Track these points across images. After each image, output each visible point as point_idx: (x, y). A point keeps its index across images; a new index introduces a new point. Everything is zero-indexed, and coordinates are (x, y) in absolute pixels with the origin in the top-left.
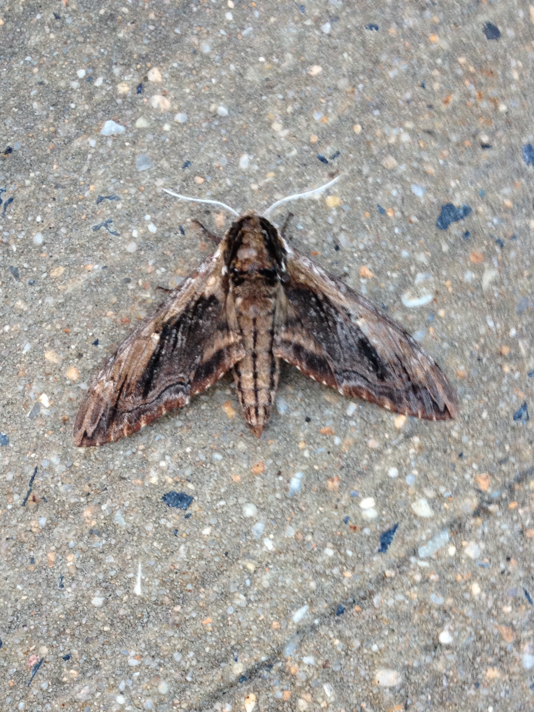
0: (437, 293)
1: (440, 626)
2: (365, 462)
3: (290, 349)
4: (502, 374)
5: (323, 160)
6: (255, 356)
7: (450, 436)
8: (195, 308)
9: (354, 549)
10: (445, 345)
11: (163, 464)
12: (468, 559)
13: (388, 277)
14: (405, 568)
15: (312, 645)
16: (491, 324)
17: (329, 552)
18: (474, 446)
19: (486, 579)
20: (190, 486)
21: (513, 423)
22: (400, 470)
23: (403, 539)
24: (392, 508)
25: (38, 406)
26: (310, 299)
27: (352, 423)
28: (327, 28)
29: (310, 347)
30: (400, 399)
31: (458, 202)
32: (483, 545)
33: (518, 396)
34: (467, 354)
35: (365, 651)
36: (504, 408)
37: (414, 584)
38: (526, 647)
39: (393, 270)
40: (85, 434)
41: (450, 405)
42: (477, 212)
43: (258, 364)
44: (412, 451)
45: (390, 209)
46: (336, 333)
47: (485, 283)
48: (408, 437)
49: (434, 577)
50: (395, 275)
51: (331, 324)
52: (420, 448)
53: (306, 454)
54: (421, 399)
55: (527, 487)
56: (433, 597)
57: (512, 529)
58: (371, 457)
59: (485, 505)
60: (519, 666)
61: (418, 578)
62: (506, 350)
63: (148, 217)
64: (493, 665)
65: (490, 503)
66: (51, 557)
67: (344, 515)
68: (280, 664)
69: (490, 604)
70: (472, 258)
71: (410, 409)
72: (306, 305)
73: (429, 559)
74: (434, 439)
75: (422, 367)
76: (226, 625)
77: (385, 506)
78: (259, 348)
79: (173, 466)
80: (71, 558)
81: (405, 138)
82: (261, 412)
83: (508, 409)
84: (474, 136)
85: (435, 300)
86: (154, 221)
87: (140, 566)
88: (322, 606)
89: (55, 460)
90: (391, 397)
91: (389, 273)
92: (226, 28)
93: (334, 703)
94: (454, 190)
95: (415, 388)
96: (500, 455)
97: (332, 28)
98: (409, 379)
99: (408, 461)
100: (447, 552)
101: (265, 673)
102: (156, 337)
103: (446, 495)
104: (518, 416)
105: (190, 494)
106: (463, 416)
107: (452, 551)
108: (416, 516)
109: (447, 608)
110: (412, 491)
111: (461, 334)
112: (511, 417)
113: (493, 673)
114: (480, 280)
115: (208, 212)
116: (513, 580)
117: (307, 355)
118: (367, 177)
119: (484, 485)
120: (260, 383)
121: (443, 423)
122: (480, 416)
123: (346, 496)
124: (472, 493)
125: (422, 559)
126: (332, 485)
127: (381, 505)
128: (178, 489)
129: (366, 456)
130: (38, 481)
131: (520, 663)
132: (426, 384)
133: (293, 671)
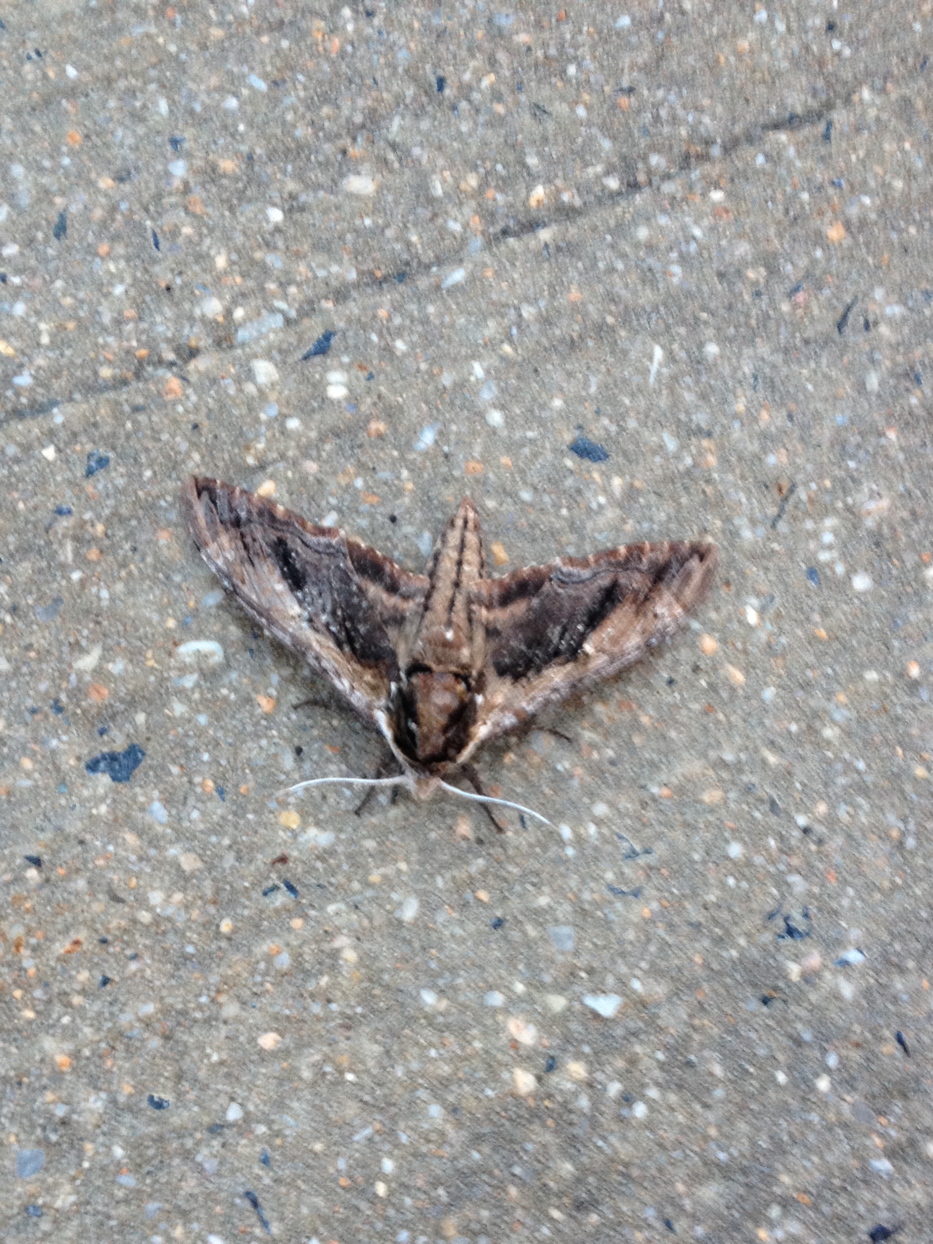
0: (170, 654)
1: (278, 230)
2: (328, 447)
3: (403, 589)
4: (108, 522)
5: (291, 888)
6: (457, 584)
7: (203, 457)
8: (528, 667)
9: (368, 341)
10: (177, 578)
11: (602, 500)
12: (221, 298)
13: (236, 690)
14: (306, 307)
15: (447, 242)
16: (105, 594)
17: (400, 346)
18: (173, 436)
19: (204, 271)
20: (569, 463)
21: (111, 455)
22: (283, 425)
23: (300, 340)
24: (306, 379)
25: (762, 611)
26: (362, 646)
27: (333, 501)
28: (234, 1113)
29: (374, 590)
30: (261, 513)
31: (104, 780)
32: (197, 312)
33: (95, 487)
34: (149, 560)
35: (380, 221)
36: (118, 476)
37: (299, 285)
38: (177, 183)
39: (225, 699)
40: (702, 558)
41: (193, 496)
42: (79, 759)
43: (453, 575)
44: (261, 446)
45: (208, 789)
46: (334, 600)
47: (96, 652)
48: (262, 467)
49: (272, 286)
50: (225, 691)
51: (339, 613)
52: (248, 448)
53: (405, 473)
54: (232, 509)
55: (117, 371)
56: (279, 265)
57: (153, 324)
58: (318, 451)
59: (179, 362)
60: (192, 165)
61: (293, 290)
62: (93, 554)
63: (570, 852)
64: (225, 175)
65: (172, 364)
66: (764, 415)
67: (372, 384)
68: (491, 230)
69: (208, 241)
70: (106, 692)
71: (249, 500)
72: (369, 639)
73: (273, 310)
74: (226, 457)
75: (221, 547)
76: (551, 286)
77: (314, 386)
78: (449, 593)
79: (588, 494)
80: (740, 406)
81: (156, 897)
82: (459, 523)
83: (113, 474)
84: (47, 880)
85: (176, 644)
86: (561, 843)
87: (652, 380)
88: (423, 283)
89: (747, 534)
90: (273, 518)
91: (233, 697)
92: (397, 1145)
93: (434, 171)
94: (103, 799)
95: (237, 523)
96: (142, 418)
97: (224, 1111)
98: (243, 536)
99: (269, 434)
100: (246, 313)
101: (511, 223)
102: (588, 647)
103: (228, 381)
104: (103, 462)
105: (571, 453)
106: (179, 479)
107: (239, 313)
108: (276, 365)
109: (265, 248)
110: (273, 396)
111: (151, 588)
112: (112, 463)
113: (227, 165)
114: (103, 658)
115: (480, 842)
116: (170, 262)
117: (381, 580)
118: (230, 847)
119: (175, 383)
120: (454, 555)
121: (209, 475)
122: (155, 473)
123: (363, 408)
124: (193, 378)
125: (282, 312)
126: (378, 426)
127: (319, 388)
128: (587, 463)
129: (324, 454)
130: (772, 511)
131: (191, 168)
132: (220, 528)
133: (477, 218)
